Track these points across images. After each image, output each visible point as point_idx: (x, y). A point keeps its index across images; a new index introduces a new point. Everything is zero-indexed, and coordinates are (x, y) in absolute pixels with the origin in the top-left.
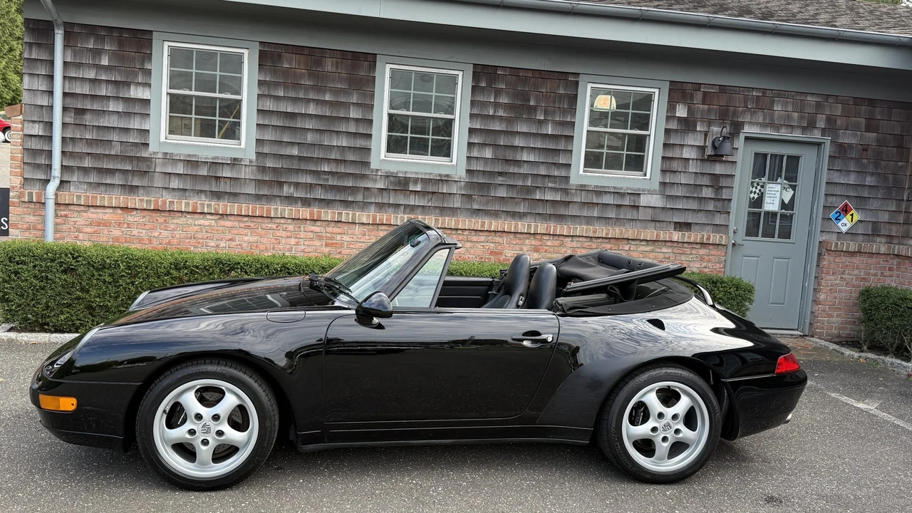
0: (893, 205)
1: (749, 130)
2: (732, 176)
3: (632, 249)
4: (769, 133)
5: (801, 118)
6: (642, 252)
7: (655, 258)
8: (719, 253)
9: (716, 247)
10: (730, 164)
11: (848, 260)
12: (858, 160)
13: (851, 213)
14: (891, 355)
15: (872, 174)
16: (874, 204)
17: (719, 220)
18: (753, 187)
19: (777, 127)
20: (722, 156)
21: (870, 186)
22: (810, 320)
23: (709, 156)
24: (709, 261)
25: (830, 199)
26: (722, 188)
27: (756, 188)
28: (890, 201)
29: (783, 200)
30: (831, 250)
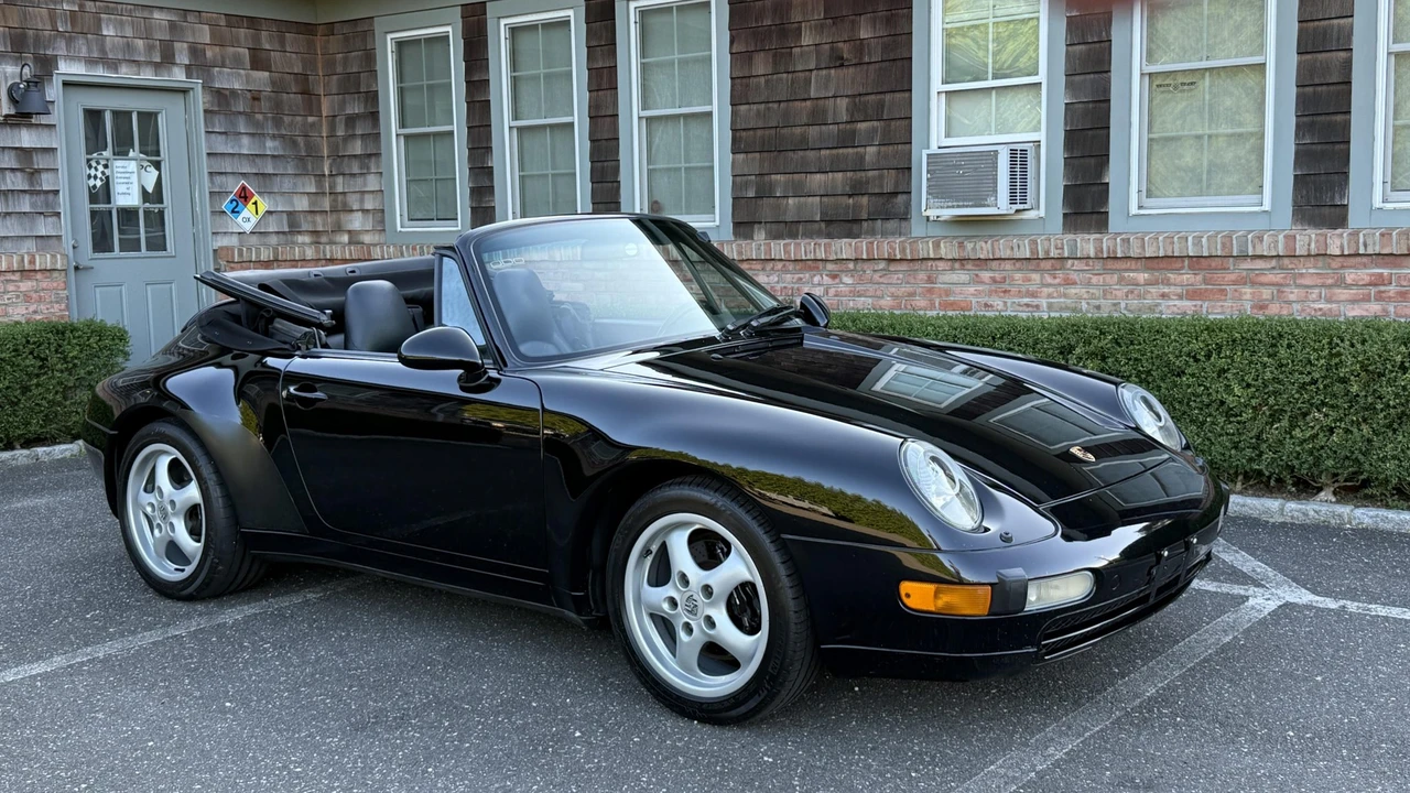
0: (311, 184)
1: (68, 69)
2: (52, 150)
4: (100, 73)
5: (150, 48)
8: (55, 285)
9: (48, 274)
10: (46, 130)
12: (249, 116)
13: (253, 201)
15: (274, 137)
16: (287, 185)
17: (43, 227)
18: (90, 167)
19: (113, 65)
20: (29, 115)
21: (273, 156)
23: (6, 116)
24: (40, 300)
25: (218, 179)
26: (38, 171)
27: (96, 169)
28: (307, 177)
29: (143, 187)
30: (233, 262)
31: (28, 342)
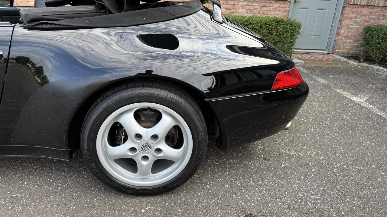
3: (235, 4)
6: (241, 6)
7: (249, 9)
8: (286, 6)
9: (284, 2)
11: (359, 10)
14: (377, 64)
22: (333, 45)
24: (280, 11)
30: (350, 4)
31: (266, 24)
